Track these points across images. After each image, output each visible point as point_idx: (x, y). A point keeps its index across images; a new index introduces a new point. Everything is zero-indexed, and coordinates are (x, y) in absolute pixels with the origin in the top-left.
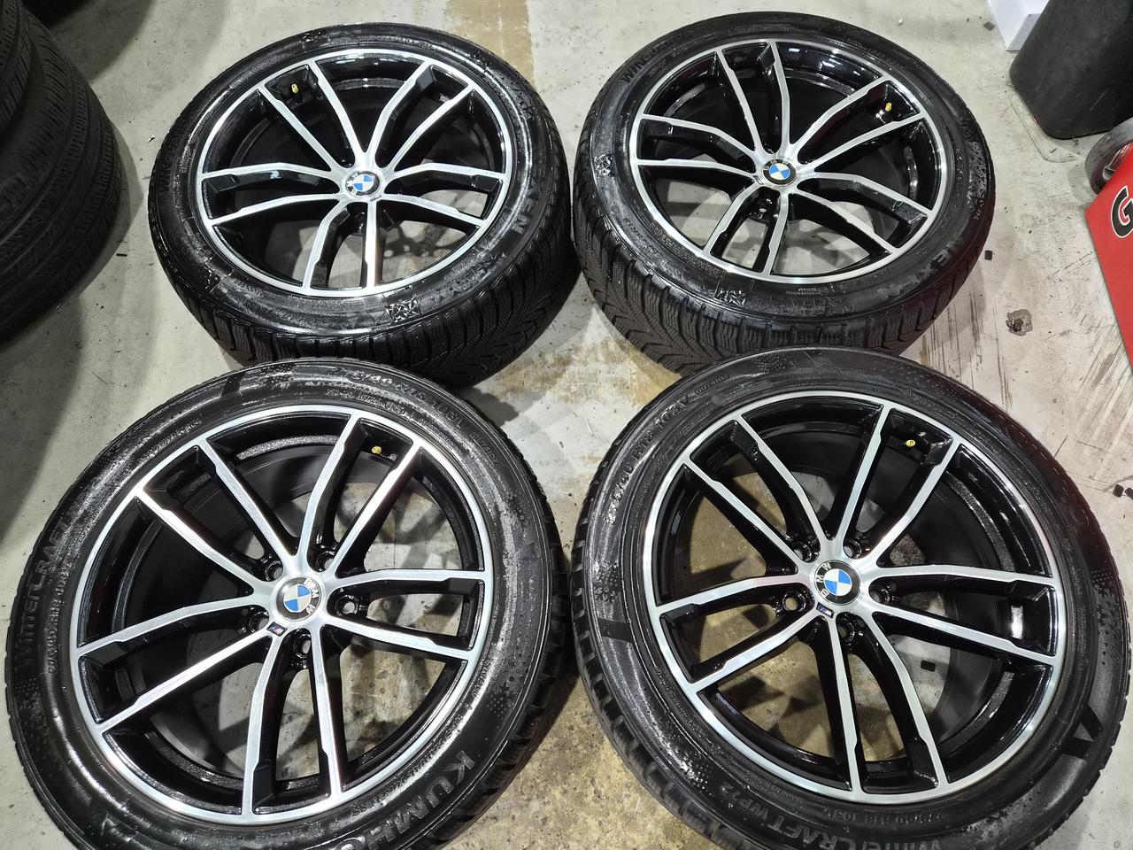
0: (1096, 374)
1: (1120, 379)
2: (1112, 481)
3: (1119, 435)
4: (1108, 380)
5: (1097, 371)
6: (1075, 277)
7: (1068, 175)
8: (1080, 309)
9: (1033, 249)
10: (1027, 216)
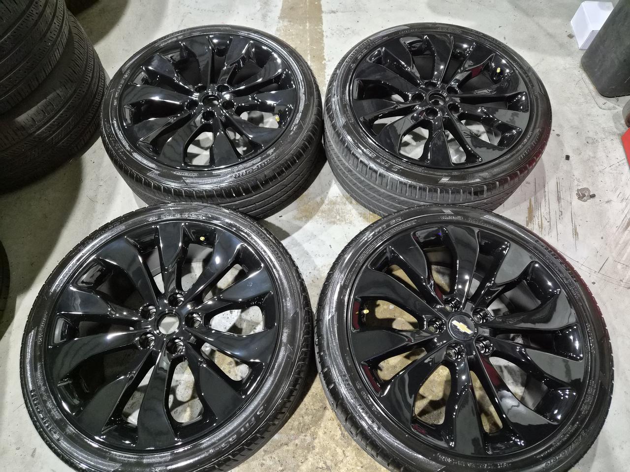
0: (626, 224)
6: (615, 172)
7: (613, 117)
8: (616, 189)
9: (592, 156)
10: (589, 138)
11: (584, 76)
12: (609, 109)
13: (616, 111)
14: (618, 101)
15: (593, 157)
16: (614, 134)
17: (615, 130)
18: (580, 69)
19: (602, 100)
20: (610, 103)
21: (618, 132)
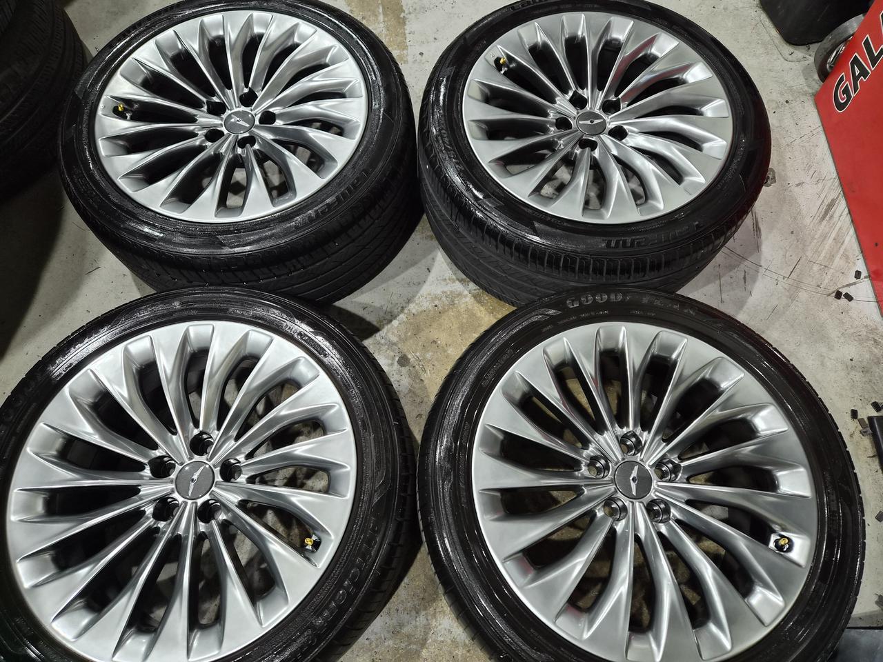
0: (823, 213)
1: (840, 216)
2: (834, 288)
3: (839, 256)
4: (832, 217)
5: (824, 210)
6: (807, 144)
7: (802, 71)
8: (810, 167)
9: (777, 125)
10: (772, 101)
11: (764, 17)
12: (799, 61)
13: (807, 62)
14: (809, 49)
15: (778, 127)
16: (805, 94)
17: (806, 88)
18: (758, 9)
19: (787, 49)
20: (799, 53)
21: (810, 91)
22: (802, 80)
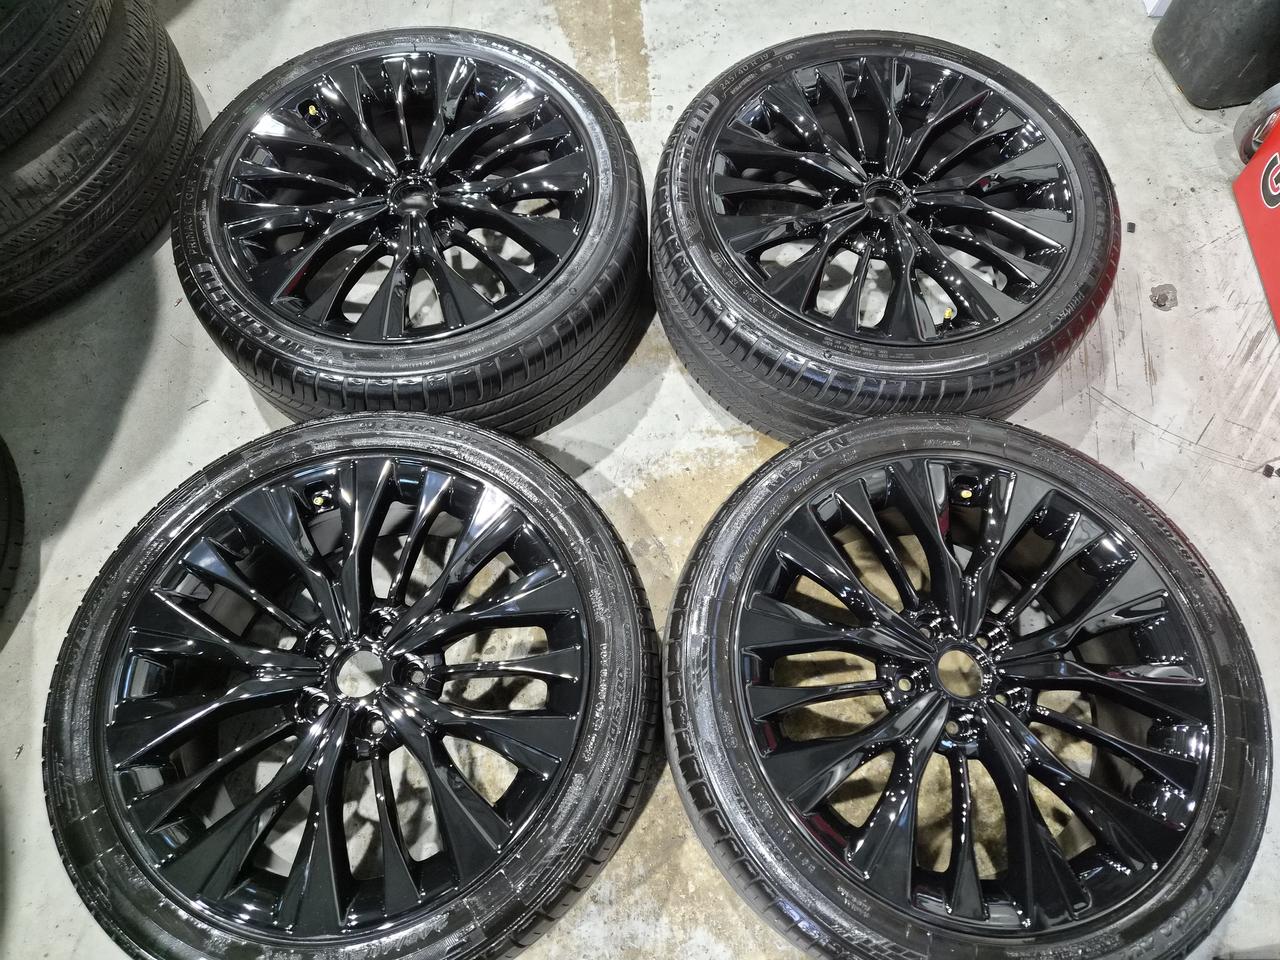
0: (1245, 351)
1: (1270, 357)
2: (1261, 461)
3: (1269, 414)
4: (1258, 357)
5: (1246, 348)
6: (1222, 252)
7: (1215, 147)
8: (1227, 284)
9: (1178, 222)
10: (1171, 188)
11: (1159, 67)
12: (1208, 132)
14: (1223, 115)
15: (1179, 226)
19: (1193, 114)
21: (1226, 176)
22: (1214, 160)
